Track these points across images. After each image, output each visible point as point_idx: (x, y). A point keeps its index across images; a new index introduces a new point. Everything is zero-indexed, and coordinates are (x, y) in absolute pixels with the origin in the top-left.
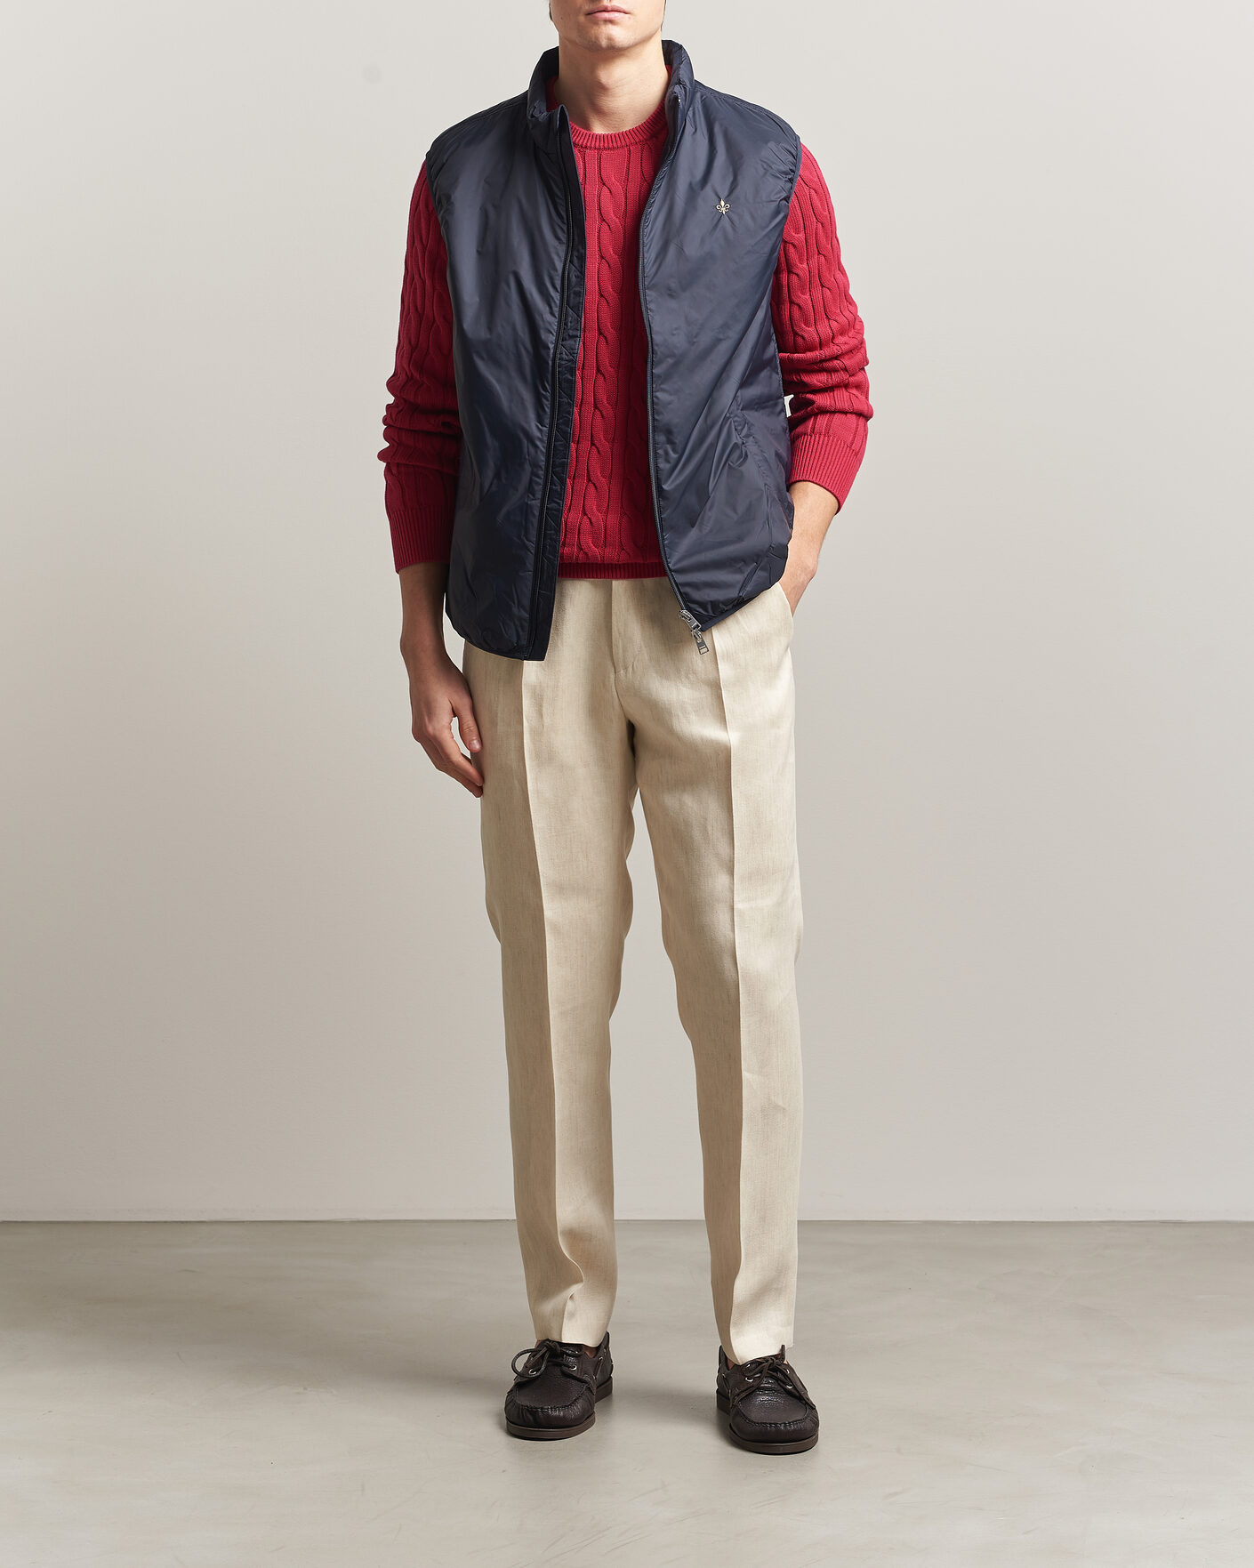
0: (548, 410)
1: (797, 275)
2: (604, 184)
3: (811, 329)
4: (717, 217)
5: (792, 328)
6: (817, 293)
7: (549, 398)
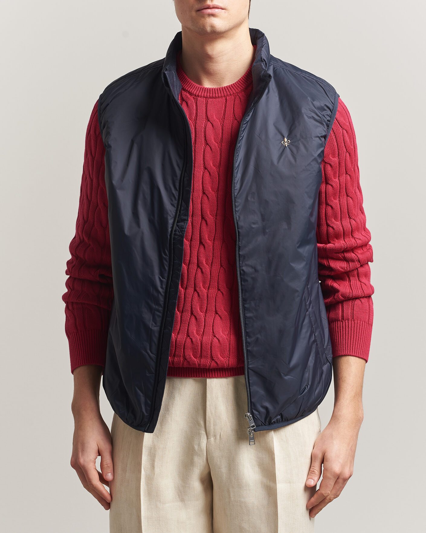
0: (167, 268)
1: (332, 186)
2: (209, 121)
3: (339, 223)
4: (282, 149)
5: (326, 221)
6: (344, 199)
7: (168, 260)
